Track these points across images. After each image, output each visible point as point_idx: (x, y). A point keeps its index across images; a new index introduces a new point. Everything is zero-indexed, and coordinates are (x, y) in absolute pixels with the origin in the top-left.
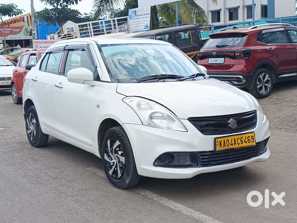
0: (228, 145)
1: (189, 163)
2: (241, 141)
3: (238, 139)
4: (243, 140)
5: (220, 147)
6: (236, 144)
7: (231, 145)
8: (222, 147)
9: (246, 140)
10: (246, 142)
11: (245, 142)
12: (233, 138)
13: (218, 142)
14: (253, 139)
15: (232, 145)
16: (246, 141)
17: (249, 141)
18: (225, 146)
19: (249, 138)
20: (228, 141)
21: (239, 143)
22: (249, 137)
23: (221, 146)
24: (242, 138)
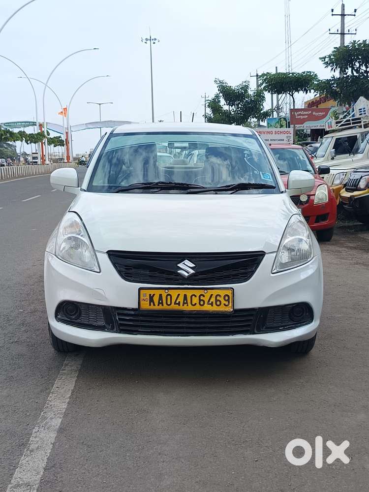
0: (169, 303)
1: (102, 323)
2: (200, 300)
3: (193, 297)
4: (206, 299)
5: (150, 305)
6: (187, 303)
7: (175, 303)
8: (154, 305)
9: (213, 299)
10: (212, 304)
11: (208, 304)
12: (182, 293)
13: (145, 295)
14: (228, 300)
15: (179, 304)
16: (212, 302)
17: (218, 303)
18: (160, 305)
19: (218, 298)
20: (169, 297)
21: (196, 304)
22: (220, 296)
23: (152, 303)
24: (204, 296)
